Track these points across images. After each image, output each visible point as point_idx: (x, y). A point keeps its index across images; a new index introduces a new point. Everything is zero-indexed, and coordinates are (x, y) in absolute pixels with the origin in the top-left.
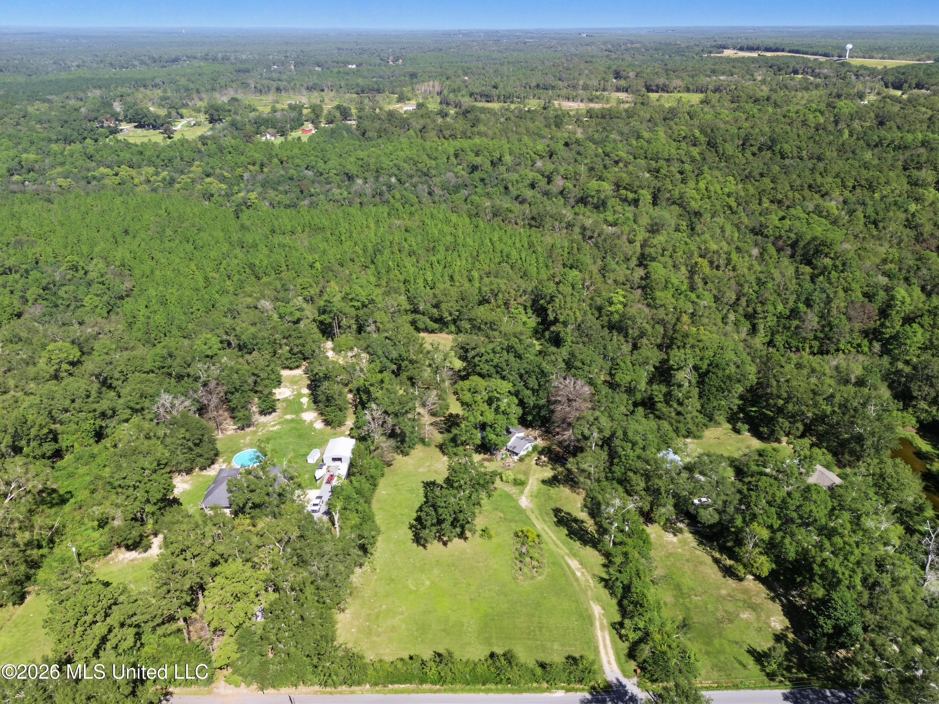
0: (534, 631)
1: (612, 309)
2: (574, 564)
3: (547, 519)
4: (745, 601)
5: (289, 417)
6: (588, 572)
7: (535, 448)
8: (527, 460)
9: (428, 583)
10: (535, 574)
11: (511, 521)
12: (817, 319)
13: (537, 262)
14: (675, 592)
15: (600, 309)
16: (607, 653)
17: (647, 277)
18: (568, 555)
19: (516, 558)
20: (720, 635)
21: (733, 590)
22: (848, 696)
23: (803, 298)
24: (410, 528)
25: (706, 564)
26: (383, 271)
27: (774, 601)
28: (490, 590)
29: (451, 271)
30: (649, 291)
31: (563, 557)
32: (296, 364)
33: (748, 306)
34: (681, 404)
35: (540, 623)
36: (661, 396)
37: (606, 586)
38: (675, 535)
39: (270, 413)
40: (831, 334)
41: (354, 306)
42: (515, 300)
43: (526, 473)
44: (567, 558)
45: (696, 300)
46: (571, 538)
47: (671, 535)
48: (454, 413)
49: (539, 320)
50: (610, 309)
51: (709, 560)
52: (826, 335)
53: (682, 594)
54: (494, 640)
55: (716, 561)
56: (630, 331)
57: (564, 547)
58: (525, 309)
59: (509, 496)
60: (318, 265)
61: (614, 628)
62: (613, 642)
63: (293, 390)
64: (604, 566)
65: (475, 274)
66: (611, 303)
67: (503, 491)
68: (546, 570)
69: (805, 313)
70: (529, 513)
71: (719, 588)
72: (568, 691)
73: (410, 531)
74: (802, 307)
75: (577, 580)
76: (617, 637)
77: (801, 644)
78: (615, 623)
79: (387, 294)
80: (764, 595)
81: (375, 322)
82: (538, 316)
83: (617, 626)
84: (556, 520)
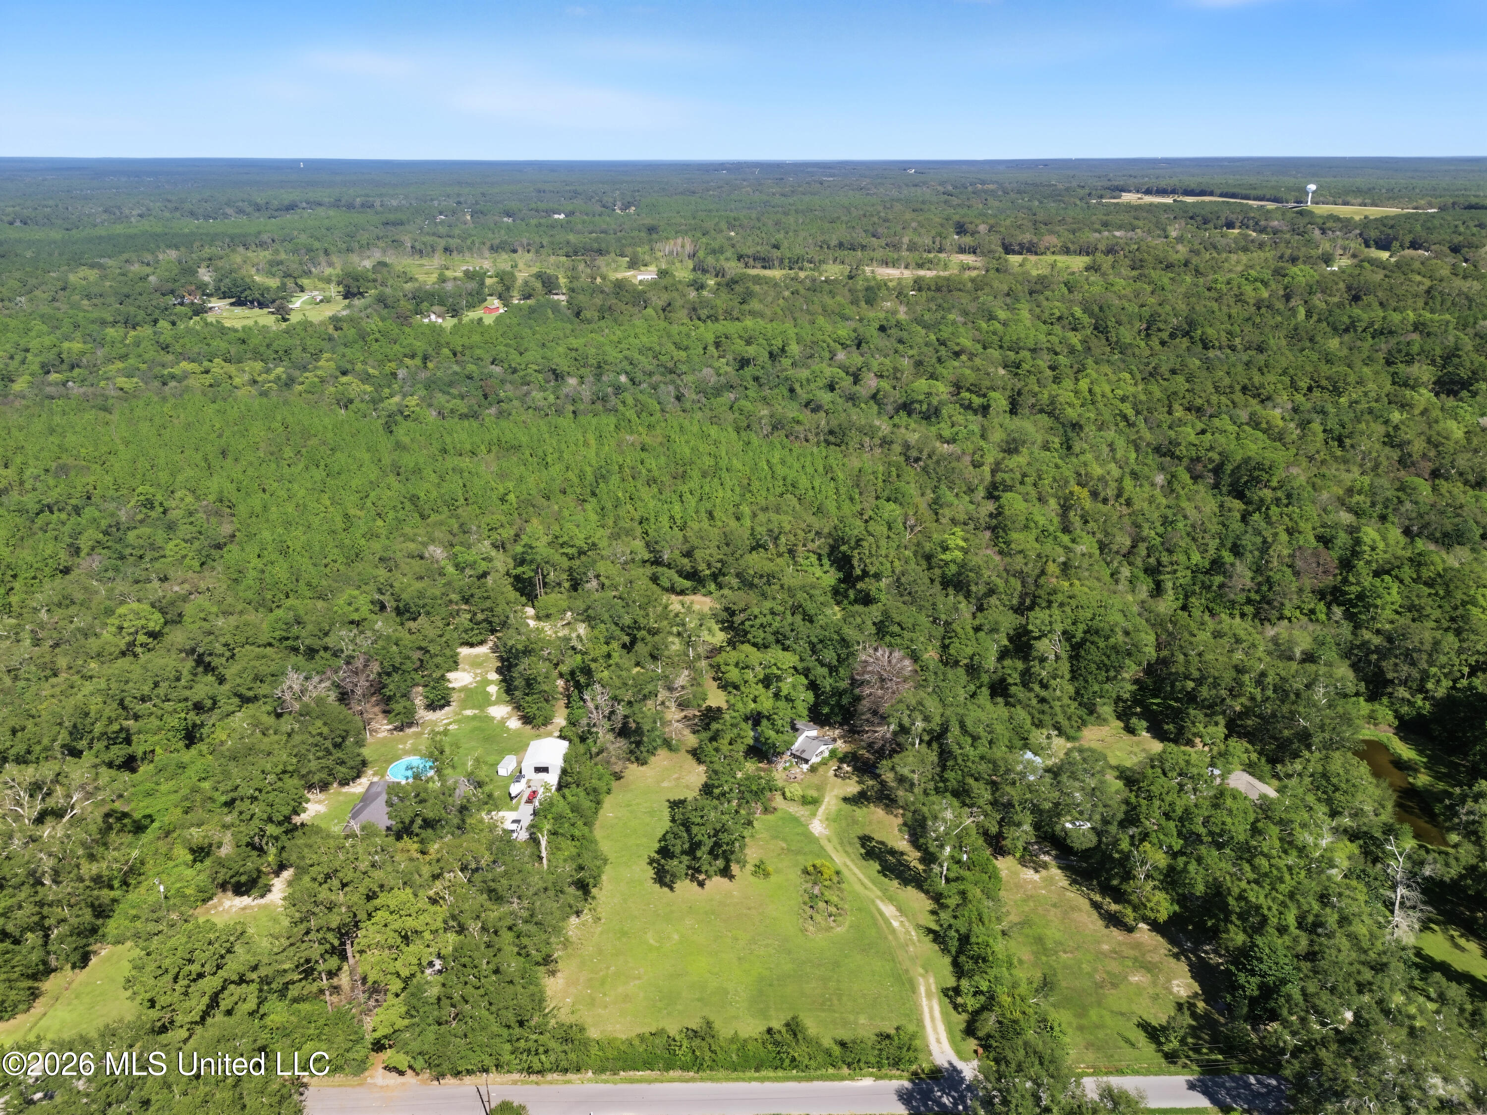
0: (830, 1000)
1: (947, 557)
2: (889, 910)
3: (850, 850)
4: (1136, 959)
5: (469, 712)
6: (909, 921)
7: (833, 753)
8: (821, 770)
9: (676, 937)
10: (833, 924)
11: (798, 852)
12: (1250, 574)
13: (837, 492)
14: (1035, 948)
15: (928, 558)
16: (935, 1029)
17: (998, 513)
18: (880, 898)
19: (805, 903)
20: (1099, 1004)
21: (1120, 944)
22: (1280, 1084)
23: (1229, 545)
24: (650, 863)
25: (1080, 910)
26: (609, 505)
27: (1178, 959)
28: (767, 946)
29: (709, 506)
30: (1001, 533)
31: (873, 902)
32: (480, 638)
33: (1149, 556)
34: (1044, 686)
35: (839, 989)
36: (1016, 675)
37: (935, 940)
38: (1037, 871)
39: (442, 707)
40: (1271, 595)
41: (567, 555)
42: (804, 545)
43: (820, 788)
44: (879, 902)
45: (1070, 545)
46: (885, 876)
47: (1032, 872)
48: (714, 705)
49: (841, 575)
50: (943, 557)
51: (1085, 904)
52: (1264, 597)
53: (1045, 949)
54: (772, 1013)
55: (1096, 906)
56: (974, 588)
57: (874, 888)
58: (820, 559)
59: (795, 820)
60: (512, 497)
61: (946, 995)
62: (945, 1015)
63: (476, 675)
64: (933, 912)
65: (746, 509)
66: (945, 549)
67: (786, 812)
68: (849, 920)
69: (1232, 565)
70: (824, 842)
71: (1098, 942)
72: (878, 1078)
73: (650, 868)
74: (1228, 557)
75: (893, 931)
76: (950, 1008)
77: (1216, 1016)
78: (948, 989)
79: (615, 536)
80: (1163, 951)
81: (598, 576)
82: (839, 569)
83: (951, 993)
84: (863, 851)
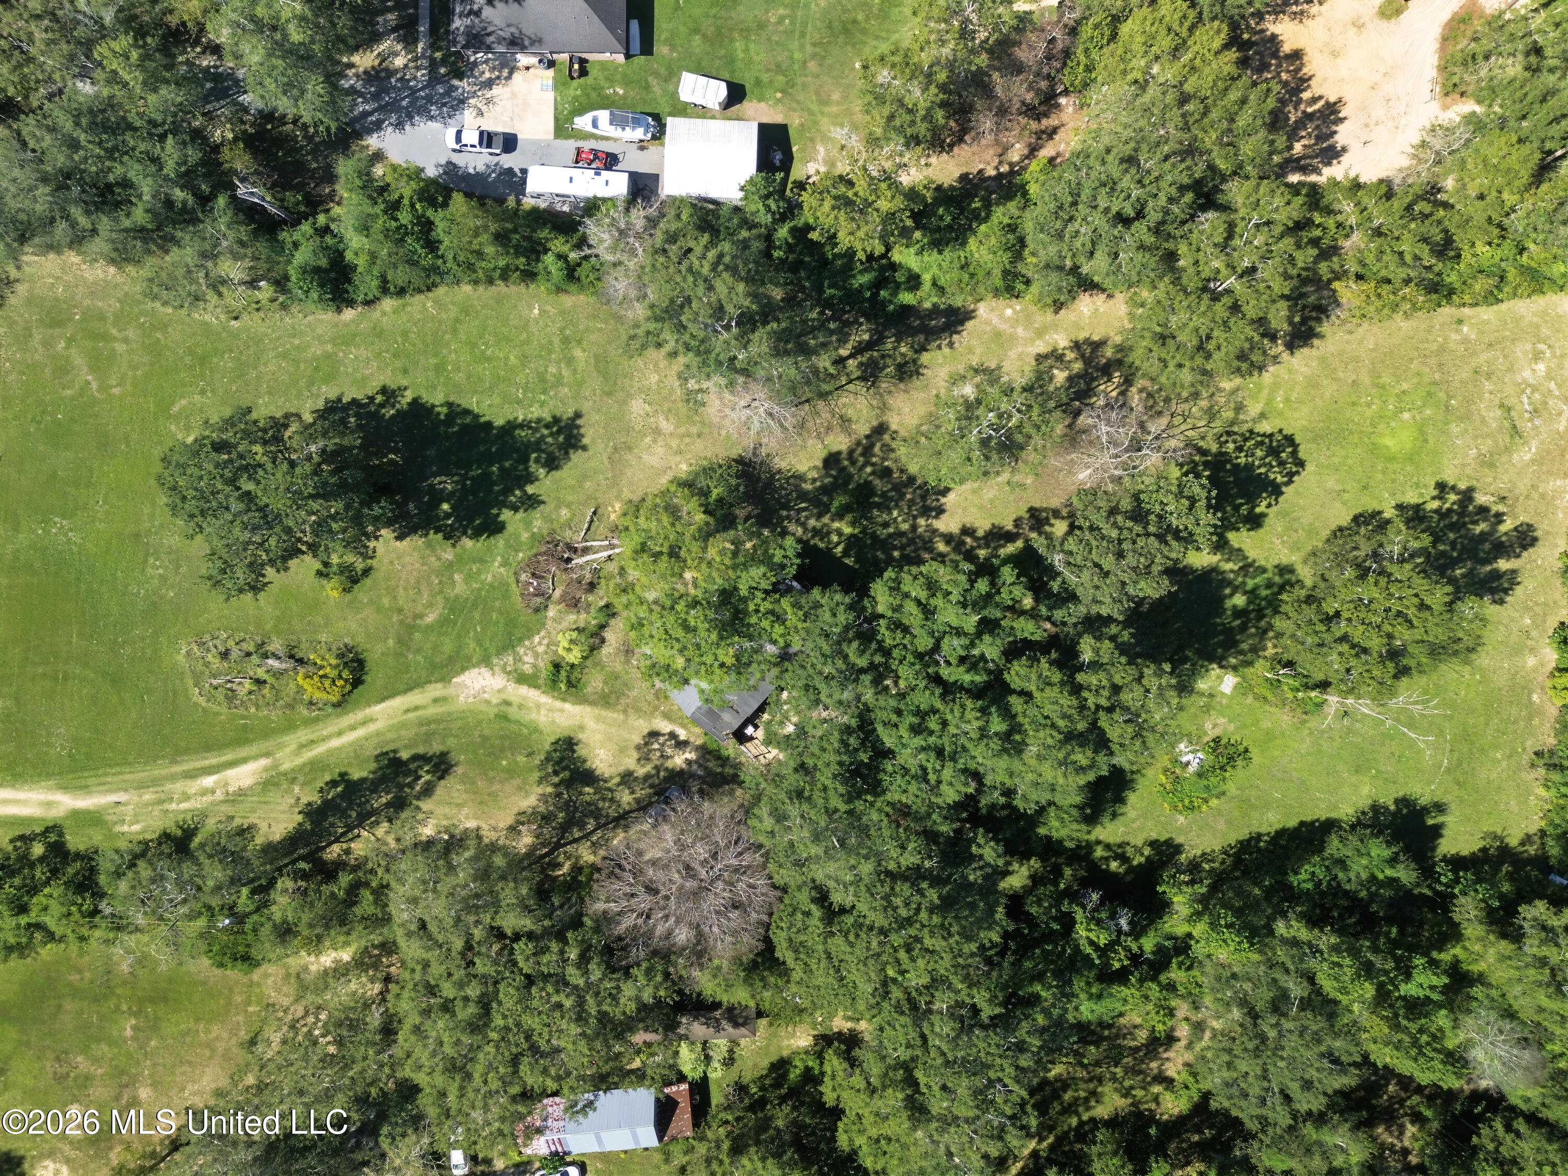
2: (242, 776)
6: (213, 804)
10: (210, 683)
11: (404, 642)
18: (275, 766)
19: (263, 644)
31: (267, 755)
35: (65, 678)
37: (166, 836)
43: (605, 700)
44: (263, 762)
46: (333, 783)
57: (299, 761)
61: (47, 830)
67: (529, 633)
70: (435, 690)
71: (155, 1085)
73: (371, 388)
75: (191, 775)
78: (61, 834)
83: (53, 838)
84: (404, 755)
